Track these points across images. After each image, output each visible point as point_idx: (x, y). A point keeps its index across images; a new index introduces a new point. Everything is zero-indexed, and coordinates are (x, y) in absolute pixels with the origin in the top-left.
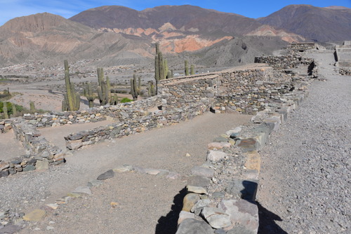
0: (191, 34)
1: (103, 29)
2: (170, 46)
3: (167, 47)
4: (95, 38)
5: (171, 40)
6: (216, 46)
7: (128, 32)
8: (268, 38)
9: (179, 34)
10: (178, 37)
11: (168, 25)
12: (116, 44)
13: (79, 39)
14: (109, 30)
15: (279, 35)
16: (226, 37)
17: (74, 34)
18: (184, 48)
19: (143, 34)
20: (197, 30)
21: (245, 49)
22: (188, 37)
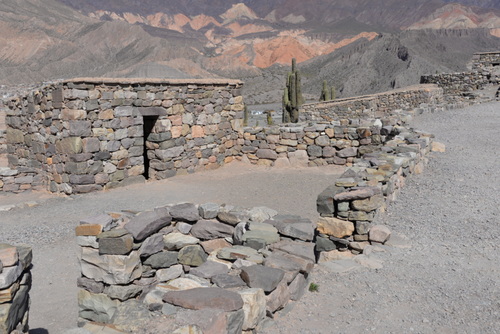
0: (288, 29)
1: (101, 13)
2: (244, 54)
3: (239, 55)
4: (84, 32)
5: (248, 42)
6: (341, 53)
7: (155, 20)
8: (457, 32)
9: (264, 29)
10: (261, 35)
11: (240, 9)
12: (130, 47)
13: (48, 32)
14: (114, 16)
15: (484, 25)
16: (364, 34)
17: (36, 21)
18: (273, 58)
19: (187, 27)
20: (301, 19)
21: (404, 58)
22: (282, 34)
